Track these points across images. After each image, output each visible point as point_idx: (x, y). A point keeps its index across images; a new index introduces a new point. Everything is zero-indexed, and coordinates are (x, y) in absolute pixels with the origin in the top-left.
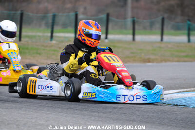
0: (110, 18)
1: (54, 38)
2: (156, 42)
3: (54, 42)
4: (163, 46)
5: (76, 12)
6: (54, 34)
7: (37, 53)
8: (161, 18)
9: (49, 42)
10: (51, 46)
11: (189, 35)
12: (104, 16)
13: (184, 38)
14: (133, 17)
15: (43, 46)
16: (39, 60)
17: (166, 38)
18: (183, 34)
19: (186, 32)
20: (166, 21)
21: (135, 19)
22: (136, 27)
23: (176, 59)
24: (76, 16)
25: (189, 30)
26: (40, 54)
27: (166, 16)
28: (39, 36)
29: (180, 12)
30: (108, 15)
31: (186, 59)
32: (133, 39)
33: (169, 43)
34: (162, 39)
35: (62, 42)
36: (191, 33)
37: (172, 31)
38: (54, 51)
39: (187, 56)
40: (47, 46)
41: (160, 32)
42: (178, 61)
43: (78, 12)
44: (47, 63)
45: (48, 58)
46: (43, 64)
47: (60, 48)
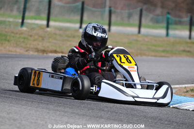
0: (85, 6)
1: (25, 24)
2: (133, 35)
3: (24, 28)
4: (140, 39)
6: (25, 21)
7: (5, 40)
8: (139, 9)
9: (19, 28)
10: (21, 34)
11: (167, 29)
12: (79, 4)
13: (163, 32)
14: (110, 7)
15: (12, 32)
16: (8, 48)
17: (143, 30)
18: (162, 28)
19: (165, 25)
20: (144, 13)
21: (112, 9)
22: (113, 18)
23: (153, 54)
24: (50, 2)
25: (168, 24)
26: (8, 41)
27: (145, 7)
28: (9, 22)
29: (159, 4)
30: (83, 3)
31: (163, 54)
32: (109, 30)
33: (147, 36)
34: (139, 32)
35: (32, 29)
36: (170, 26)
37: (151, 24)
38: (24, 38)
39: (164, 51)
40: (17, 33)
41: (137, 23)
42: (155, 56)
44: (16, 51)
45: (17, 45)
46: (12, 51)
47: (31, 36)
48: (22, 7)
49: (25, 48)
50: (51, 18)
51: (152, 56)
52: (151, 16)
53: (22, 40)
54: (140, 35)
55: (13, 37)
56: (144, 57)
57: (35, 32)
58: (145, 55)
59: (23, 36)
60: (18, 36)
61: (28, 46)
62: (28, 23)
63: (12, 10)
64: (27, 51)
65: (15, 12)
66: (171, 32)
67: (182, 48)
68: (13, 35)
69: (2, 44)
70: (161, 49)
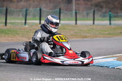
0: (61, 11)
1: (27, 24)
2: (90, 25)
3: (27, 26)
4: (94, 28)
5: (40, 7)
6: (27, 21)
7: (16, 34)
9: (24, 26)
10: (25, 29)
11: (110, 20)
12: (58, 10)
13: (107, 22)
14: (76, 10)
15: (20, 29)
16: (18, 38)
17: (96, 22)
18: (107, 20)
19: (108, 18)
20: (96, 12)
21: (77, 11)
22: (78, 16)
23: (103, 36)
24: (40, 10)
25: (110, 17)
26: (18, 34)
27: (96, 9)
28: (18, 23)
30: (60, 9)
31: (109, 36)
32: (76, 23)
33: (98, 25)
34: (94, 23)
35: (32, 26)
36: (112, 19)
37: (100, 18)
38: (27, 32)
39: (109, 34)
40: (22, 29)
41: (92, 18)
42: (104, 37)
43: (41, 8)
44: (22, 40)
45: (23, 36)
46: (20, 40)
47: (31, 30)
48: (25, 13)
49: (28, 37)
50: (42, 18)
51: (102, 37)
52: (100, 13)
53: (26, 33)
54: (94, 25)
55: (21, 31)
56: (98, 38)
57: (33, 27)
58: (98, 37)
59: (26, 30)
60: (23, 30)
61: (30, 36)
62: (29, 23)
63: (19, 16)
64: (29, 39)
65: (21, 17)
66: (112, 22)
67: (119, 31)
68: (20, 30)
69: (14, 36)
70: (107, 33)
